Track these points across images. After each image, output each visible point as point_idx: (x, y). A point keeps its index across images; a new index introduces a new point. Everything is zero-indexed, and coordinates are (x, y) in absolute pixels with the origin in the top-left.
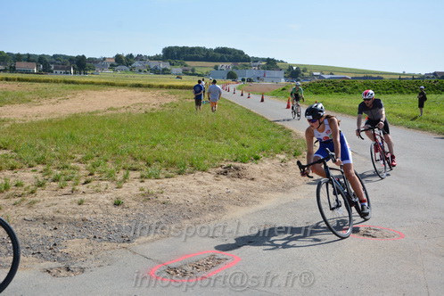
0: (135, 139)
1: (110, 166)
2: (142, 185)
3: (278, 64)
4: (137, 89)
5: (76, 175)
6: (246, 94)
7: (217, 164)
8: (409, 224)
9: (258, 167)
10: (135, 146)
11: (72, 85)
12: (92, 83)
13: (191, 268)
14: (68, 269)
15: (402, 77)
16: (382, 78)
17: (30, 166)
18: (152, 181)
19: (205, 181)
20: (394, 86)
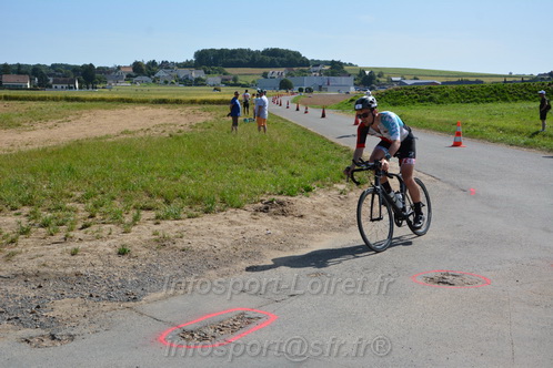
0: (152, 170)
1: (118, 205)
2: (157, 227)
3: (346, 68)
4: (161, 106)
5: (72, 219)
6: (302, 108)
7: (256, 198)
8: (498, 267)
9: (308, 200)
10: (152, 179)
11: (76, 103)
12: (102, 100)
13: (212, 330)
14: (53, 337)
15: (508, 79)
16: (482, 82)
17: (13, 209)
18: (169, 222)
19: (238, 220)
20: (495, 92)
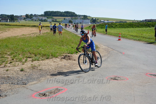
0: (31, 46)
1: (21, 56)
2: (32, 63)
3: (88, 17)
4: (34, 27)
5: (7, 60)
7: (62, 55)
8: (130, 75)
9: (77, 55)
11: (8, 26)
12: (16, 25)
13: (48, 93)
15: (134, 21)
16: (126, 22)
18: (36, 62)
19: (56, 61)
20: (130, 25)
